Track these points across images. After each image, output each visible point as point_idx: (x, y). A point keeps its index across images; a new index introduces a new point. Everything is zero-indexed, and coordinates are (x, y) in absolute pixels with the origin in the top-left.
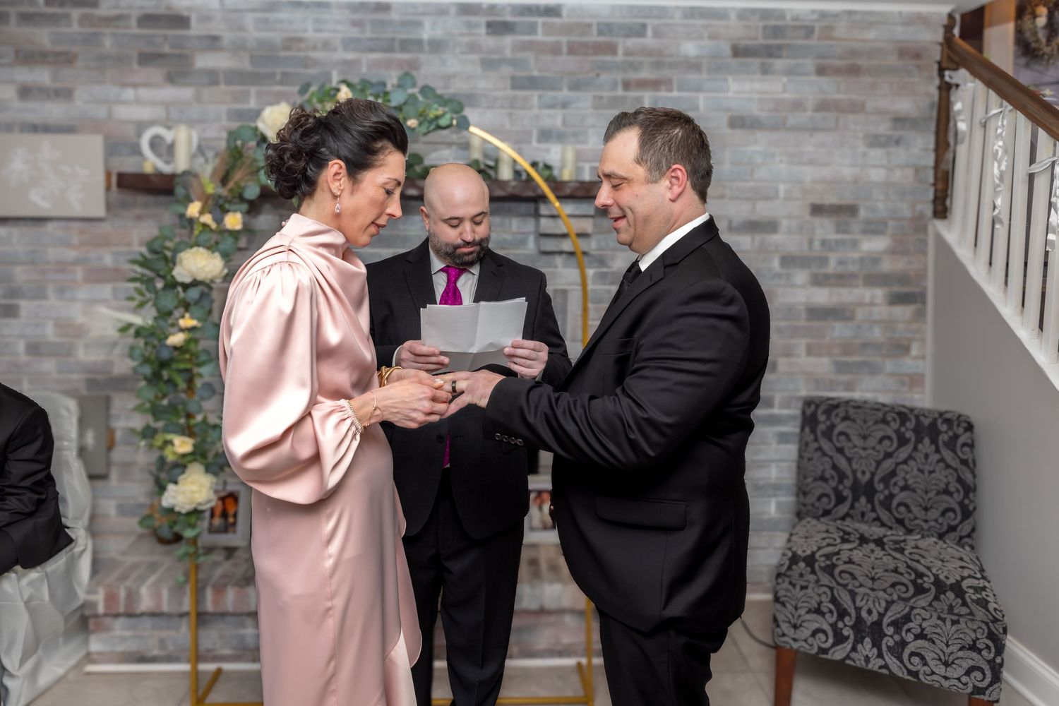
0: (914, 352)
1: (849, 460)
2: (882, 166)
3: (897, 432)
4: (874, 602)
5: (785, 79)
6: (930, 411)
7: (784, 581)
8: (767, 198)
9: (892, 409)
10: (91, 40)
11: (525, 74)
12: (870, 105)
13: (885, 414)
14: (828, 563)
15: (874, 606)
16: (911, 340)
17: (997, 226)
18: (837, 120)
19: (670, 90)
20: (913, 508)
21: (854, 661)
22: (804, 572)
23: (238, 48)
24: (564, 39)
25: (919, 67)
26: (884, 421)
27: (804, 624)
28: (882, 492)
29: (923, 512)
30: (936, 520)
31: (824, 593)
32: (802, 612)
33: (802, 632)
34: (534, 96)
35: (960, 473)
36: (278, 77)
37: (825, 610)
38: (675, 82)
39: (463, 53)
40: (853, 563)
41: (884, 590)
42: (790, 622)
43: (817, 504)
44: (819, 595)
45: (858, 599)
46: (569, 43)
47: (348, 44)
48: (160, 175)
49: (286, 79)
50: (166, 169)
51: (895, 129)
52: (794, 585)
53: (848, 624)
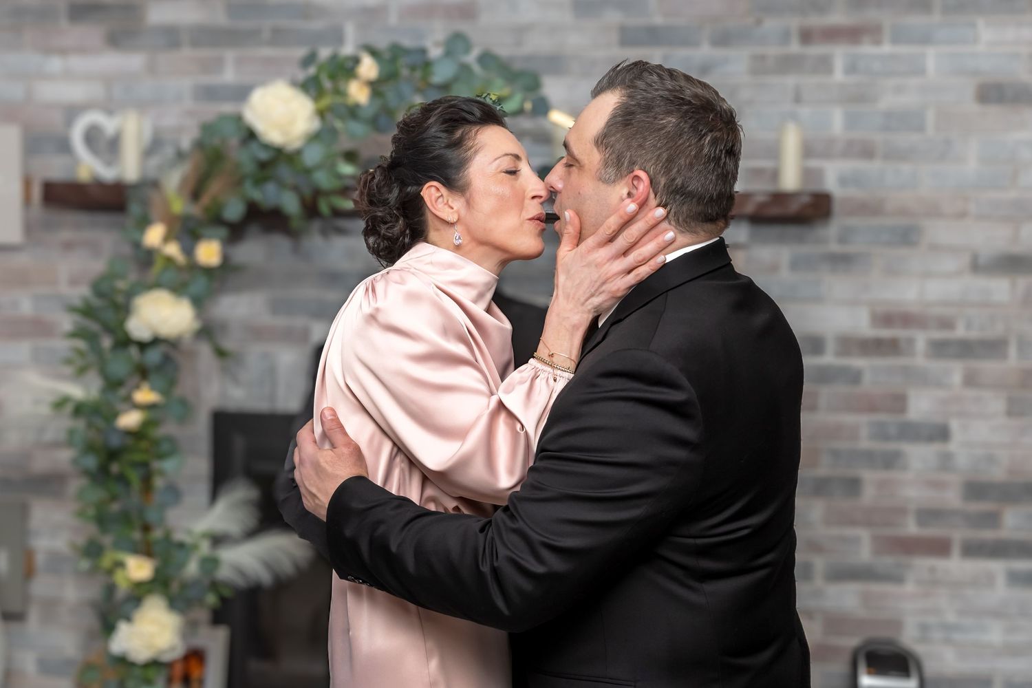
11: (641, 22)
19: (879, 43)
36: (266, 35)
38: (886, 27)
48: (99, 184)
49: (279, 37)
50: (108, 174)
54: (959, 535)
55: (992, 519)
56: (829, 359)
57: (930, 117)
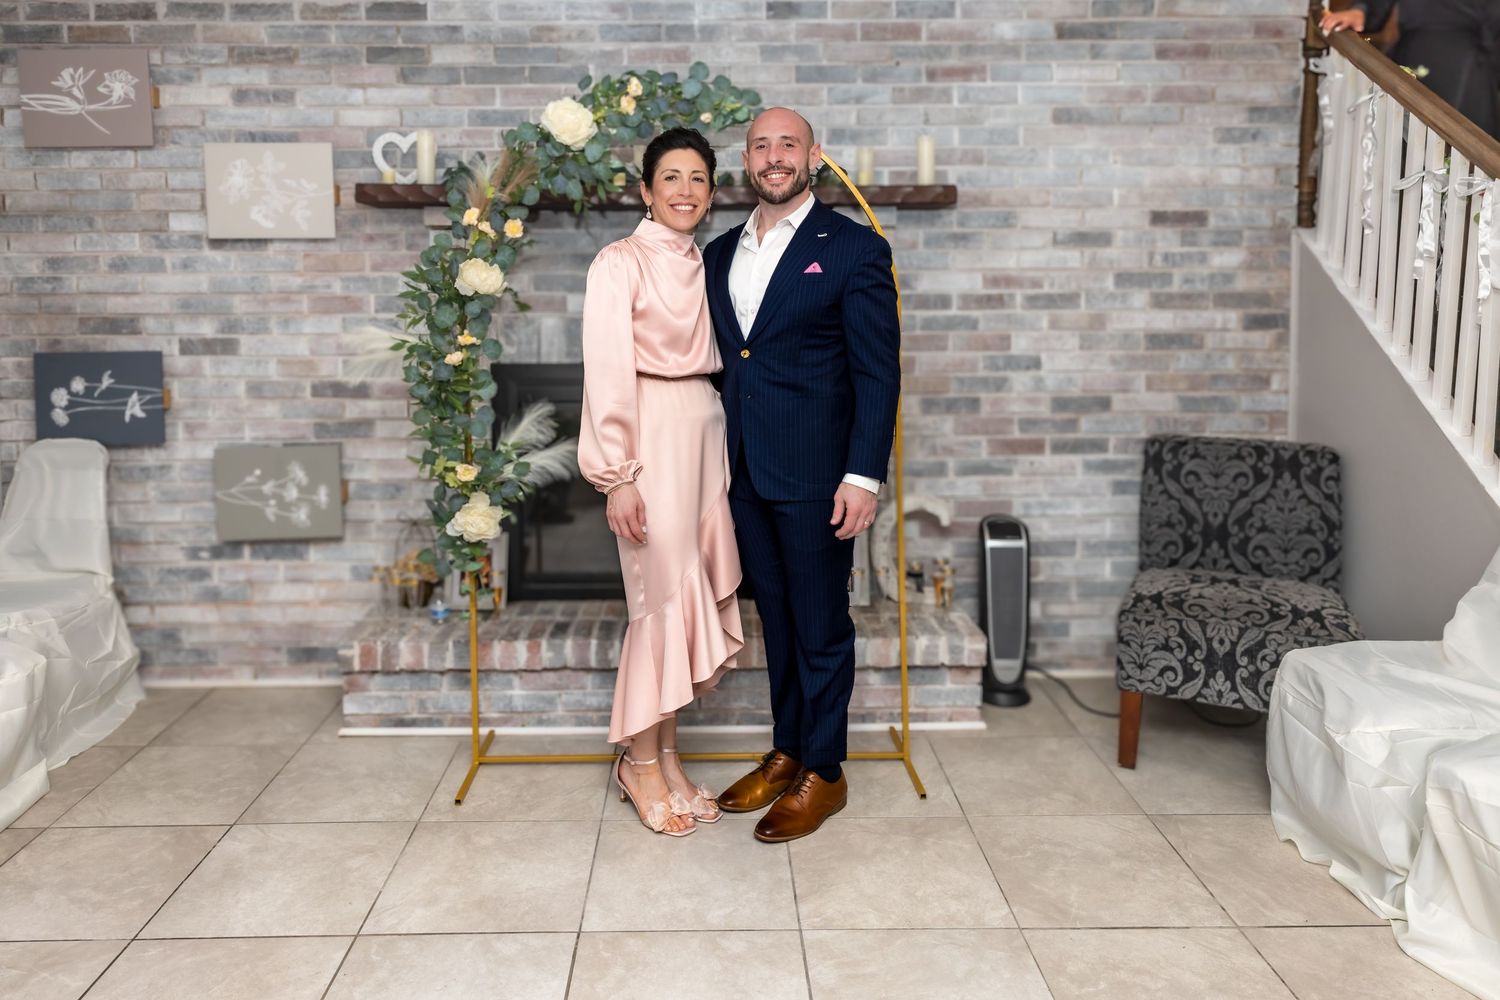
0: (1275, 385)
1: (1199, 502)
2: (1237, 166)
3: (1254, 468)
4: (1226, 630)
5: (1119, 64)
6: (1290, 444)
7: (1128, 619)
8: (1099, 206)
9: (1247, 443)
10: (315, 33)
11: (813, 64)
12: (1221, 92)
13: (1239, 450)
14: (1176, 599)
15: (1227, 634)
16: (1272, 371)
17: (1367, 231)
18: (1182, 111)
19: (984, 80)
20: (1272, 551)
21: (1206, 698)
22: (1150, 608)
23: (480, 39)
24: (858, 22)
25: (1279, 46)
26: (1239, 457)
27: (1150, 663)
28: (1236, 535)
29: (1283, 555)
30: (1297, 563)
31: (1172, 626)
32: (1149, 650)
33: (1149, 671)
34: (823, 89)
35: (1324, 509)
36: (527, 73)
37: (1173, 645)
38: (988, 68)
39: (740, 40)
40: (1204, 598)
41: (1238, 619)
42: (1135, 663)
43: (1162, 554)
44: (1167, 630)
45: (1209, 630)
46: (863, 25)
47: (608, 32)
49: (537, 75)
51: (1251, 121)
52: (1138, 622)
53: (1198, 658)
54: (1049, 437)
55: (1072, 425)
56: (954, 311)
57: (1021, 133)
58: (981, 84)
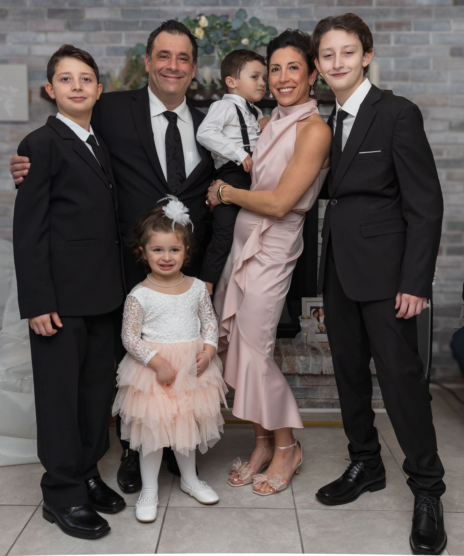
11: (308, 20)
19: (409, 30)
23: (114, 4)
36: (140, 25)
38: (413, 23)
39: (265, 5)
49: (145, 25)
54: (445, 245)
55: (459, 238)
57: (431, 62)
58: (408, 33)
